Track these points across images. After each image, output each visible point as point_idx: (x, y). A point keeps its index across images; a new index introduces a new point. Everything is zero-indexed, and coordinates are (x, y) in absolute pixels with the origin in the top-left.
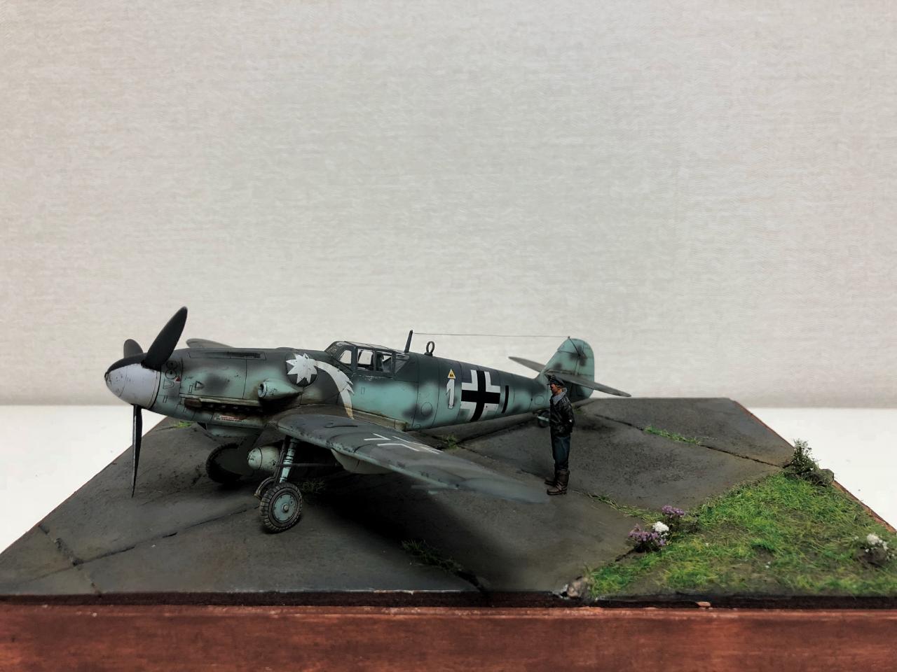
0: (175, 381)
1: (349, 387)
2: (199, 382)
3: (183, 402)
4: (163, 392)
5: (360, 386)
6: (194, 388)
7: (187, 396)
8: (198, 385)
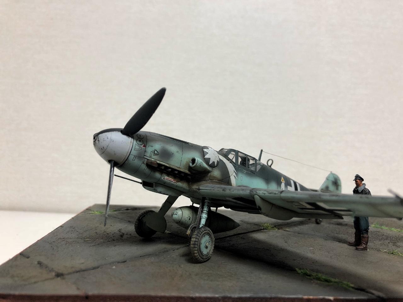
0: (142, 146)
1: (234, 174)
2: (156, 150)
3: (145, 162)
4: (134, 153)
5: (240, 175)
6: (153, 154)
7: (148, 158)
8: (156, 152)
